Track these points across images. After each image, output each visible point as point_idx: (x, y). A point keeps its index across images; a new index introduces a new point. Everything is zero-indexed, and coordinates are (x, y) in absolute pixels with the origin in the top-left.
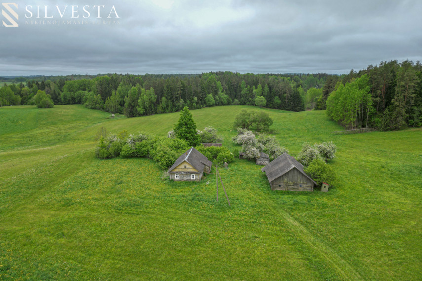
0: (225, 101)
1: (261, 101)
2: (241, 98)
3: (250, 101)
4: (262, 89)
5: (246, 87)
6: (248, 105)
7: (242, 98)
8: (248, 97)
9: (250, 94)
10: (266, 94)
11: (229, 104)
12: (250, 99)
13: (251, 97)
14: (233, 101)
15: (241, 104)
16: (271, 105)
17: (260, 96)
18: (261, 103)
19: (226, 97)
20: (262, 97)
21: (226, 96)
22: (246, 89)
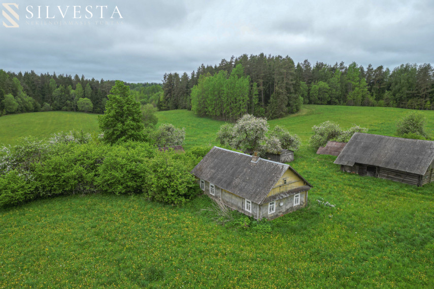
0: (32, 107)
1: (87, 104)
2: (53, 101)
3: (67, 105)
4: (84, 89)
5: (58, 87)
6: (66, 110)
7: (55, 102)
8: (63, 101)
9: (67, 95)
10: (90, 96)
11: (36, 110)
12: (68, 102)
13: (70, 100)
14: (42, 106)
15: (53, 110)
16: (99, 109)
17: (83, 97)
18: (87, 106)
19: (31, 101)
20: (86, 99)
21: (31, 98)
22: (59, 89)
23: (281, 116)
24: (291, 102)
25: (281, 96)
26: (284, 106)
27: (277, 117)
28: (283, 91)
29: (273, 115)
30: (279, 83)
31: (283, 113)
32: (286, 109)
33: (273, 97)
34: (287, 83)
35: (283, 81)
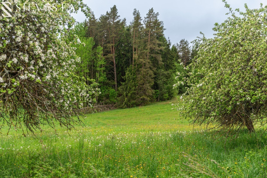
23: (143, 103)
24: (159, 82)
25: (143, 70)
26: (148, 86)
27: (138, 105)
28: (147, 61)
29: (129, 101)
30: (140, 48)
31: (146, 98)
32: (151, 92)
33: (130, 71)
34: (152, 50)
35: (146, 45)
